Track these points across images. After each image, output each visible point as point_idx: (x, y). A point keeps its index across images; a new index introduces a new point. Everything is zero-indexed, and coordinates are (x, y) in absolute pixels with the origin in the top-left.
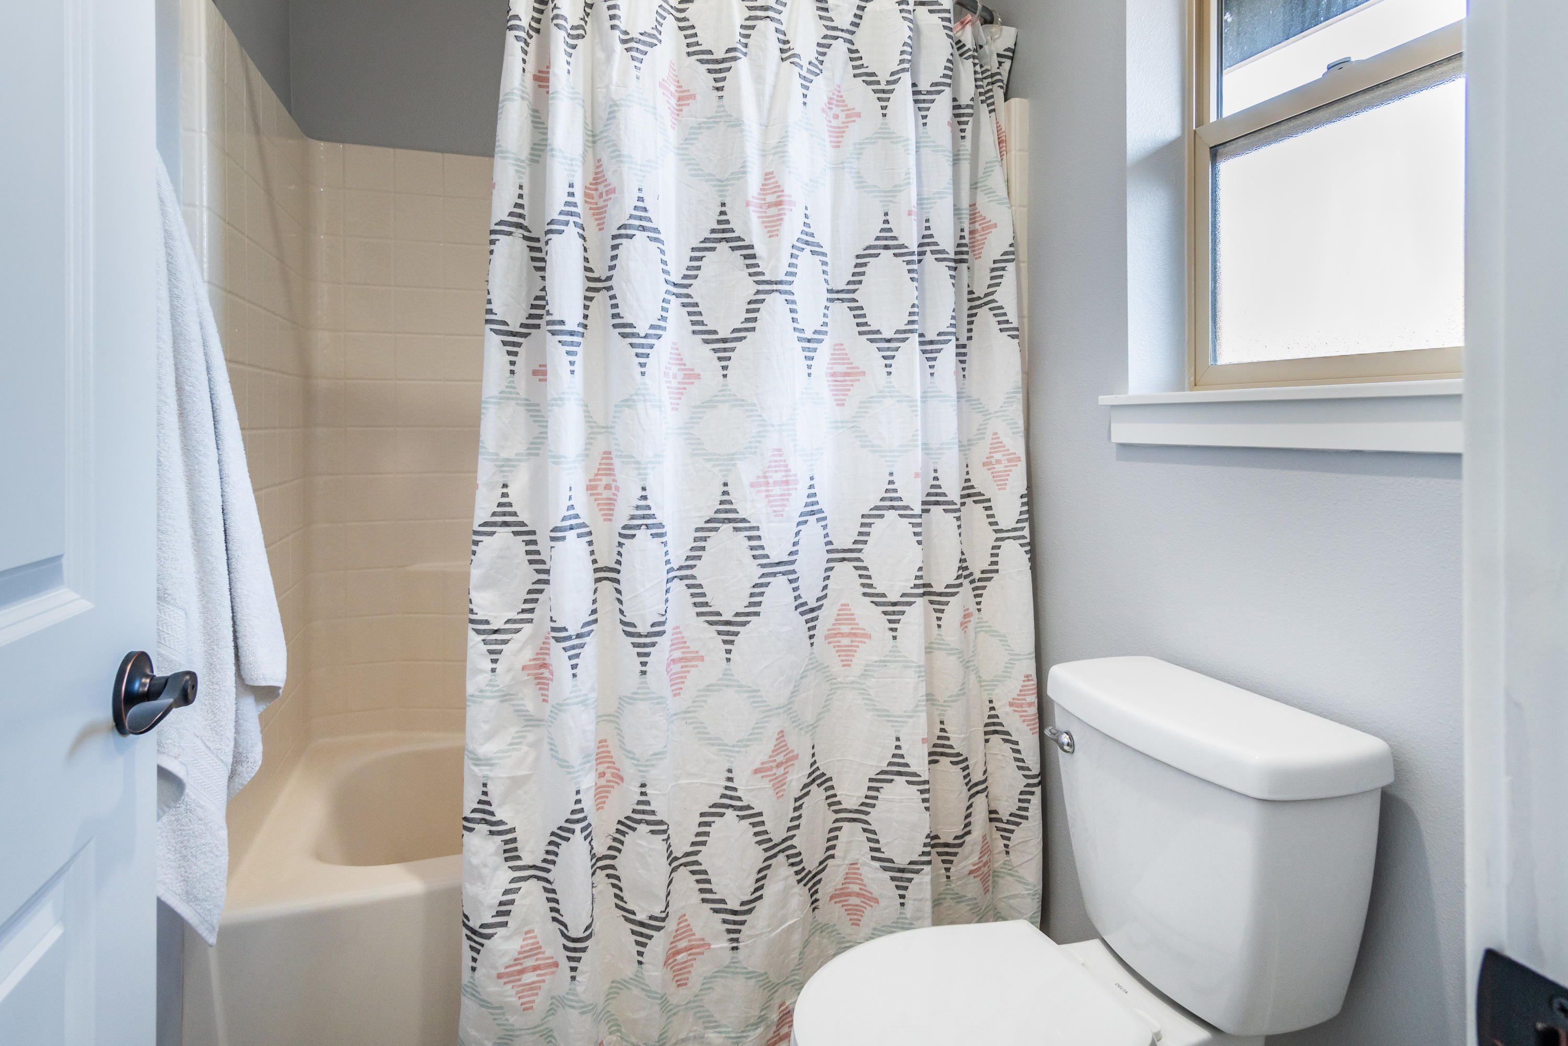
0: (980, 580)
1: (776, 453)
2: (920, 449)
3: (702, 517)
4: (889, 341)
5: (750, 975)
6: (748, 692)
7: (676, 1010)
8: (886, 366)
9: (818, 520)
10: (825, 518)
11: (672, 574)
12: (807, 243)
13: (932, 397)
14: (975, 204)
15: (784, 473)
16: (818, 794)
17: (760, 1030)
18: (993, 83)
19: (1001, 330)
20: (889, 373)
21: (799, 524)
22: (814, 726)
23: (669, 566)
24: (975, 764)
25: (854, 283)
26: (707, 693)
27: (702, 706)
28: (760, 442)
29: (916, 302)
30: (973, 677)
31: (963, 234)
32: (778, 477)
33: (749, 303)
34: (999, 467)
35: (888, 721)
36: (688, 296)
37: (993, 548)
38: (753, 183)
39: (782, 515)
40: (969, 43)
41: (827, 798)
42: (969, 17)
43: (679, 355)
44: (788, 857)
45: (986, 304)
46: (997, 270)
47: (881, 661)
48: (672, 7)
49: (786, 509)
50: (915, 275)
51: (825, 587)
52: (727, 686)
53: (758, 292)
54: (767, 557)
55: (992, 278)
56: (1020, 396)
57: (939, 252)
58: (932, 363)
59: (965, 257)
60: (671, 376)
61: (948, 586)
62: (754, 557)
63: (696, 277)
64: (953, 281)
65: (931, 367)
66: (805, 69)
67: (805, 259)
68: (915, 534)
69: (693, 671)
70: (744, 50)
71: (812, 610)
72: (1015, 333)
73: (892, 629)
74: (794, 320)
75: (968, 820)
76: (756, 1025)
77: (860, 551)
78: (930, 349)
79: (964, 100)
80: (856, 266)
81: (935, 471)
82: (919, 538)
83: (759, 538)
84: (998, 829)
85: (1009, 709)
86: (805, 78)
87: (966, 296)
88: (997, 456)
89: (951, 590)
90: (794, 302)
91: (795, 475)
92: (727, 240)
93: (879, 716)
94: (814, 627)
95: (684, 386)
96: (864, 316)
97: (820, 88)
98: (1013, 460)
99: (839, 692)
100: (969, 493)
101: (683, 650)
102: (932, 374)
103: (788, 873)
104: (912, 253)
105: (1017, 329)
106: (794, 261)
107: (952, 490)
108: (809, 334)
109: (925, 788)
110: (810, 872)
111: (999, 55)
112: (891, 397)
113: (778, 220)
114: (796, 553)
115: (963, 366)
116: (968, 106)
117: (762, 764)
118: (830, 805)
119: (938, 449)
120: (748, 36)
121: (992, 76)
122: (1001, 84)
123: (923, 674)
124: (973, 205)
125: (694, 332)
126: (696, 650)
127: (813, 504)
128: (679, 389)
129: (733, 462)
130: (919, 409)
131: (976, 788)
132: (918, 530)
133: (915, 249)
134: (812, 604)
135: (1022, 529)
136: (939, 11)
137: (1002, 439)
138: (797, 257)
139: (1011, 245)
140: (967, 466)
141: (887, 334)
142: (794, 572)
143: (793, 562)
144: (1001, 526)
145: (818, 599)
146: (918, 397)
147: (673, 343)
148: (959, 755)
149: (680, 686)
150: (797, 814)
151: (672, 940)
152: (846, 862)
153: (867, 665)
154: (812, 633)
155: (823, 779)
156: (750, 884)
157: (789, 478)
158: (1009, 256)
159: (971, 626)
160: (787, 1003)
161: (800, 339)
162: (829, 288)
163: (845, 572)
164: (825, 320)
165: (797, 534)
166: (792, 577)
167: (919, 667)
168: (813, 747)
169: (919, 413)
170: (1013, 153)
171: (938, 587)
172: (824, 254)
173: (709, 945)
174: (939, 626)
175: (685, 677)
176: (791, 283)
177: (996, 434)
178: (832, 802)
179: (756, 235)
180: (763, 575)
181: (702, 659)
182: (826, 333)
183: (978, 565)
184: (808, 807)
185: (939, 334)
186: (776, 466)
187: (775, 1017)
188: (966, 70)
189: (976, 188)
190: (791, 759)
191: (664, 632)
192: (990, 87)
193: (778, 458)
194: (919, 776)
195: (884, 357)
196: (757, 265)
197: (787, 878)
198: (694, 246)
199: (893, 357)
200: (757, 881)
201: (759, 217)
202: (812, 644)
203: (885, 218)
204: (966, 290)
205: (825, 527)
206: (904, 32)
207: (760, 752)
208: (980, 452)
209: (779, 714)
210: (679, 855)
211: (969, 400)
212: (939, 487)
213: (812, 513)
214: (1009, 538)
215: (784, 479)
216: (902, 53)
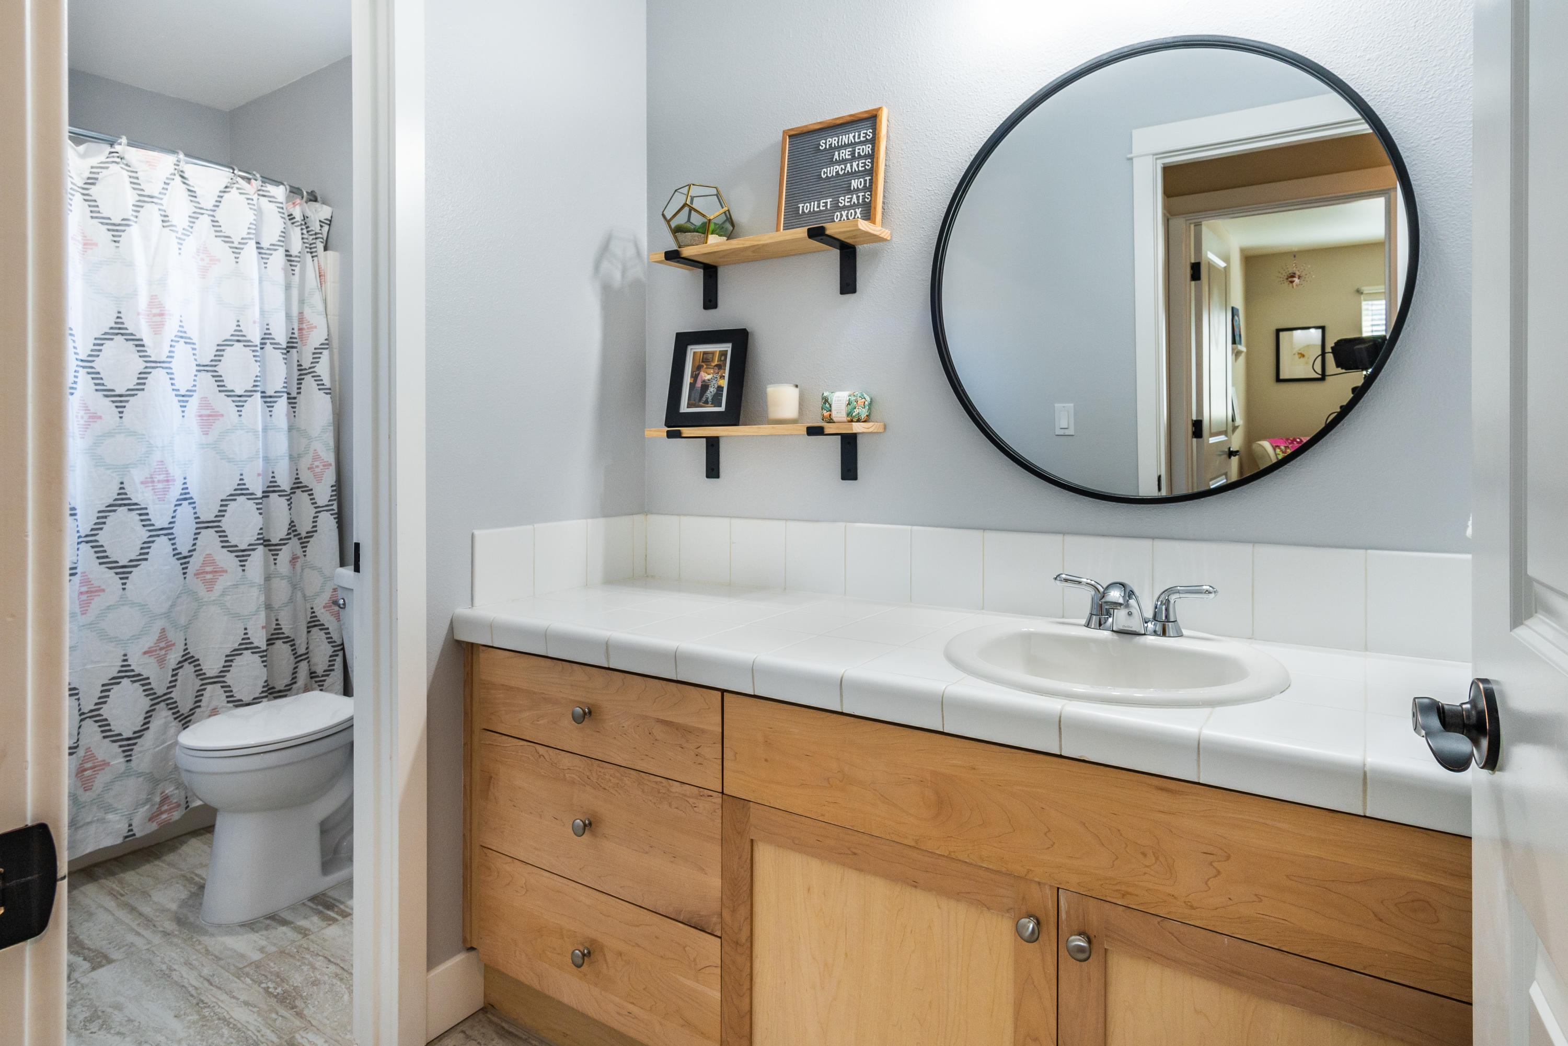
0: (305, 538)
1: (159, 463)
2: (261, 459)
3: (102, 504)
4: (240, 396)
5: (140, 775)
6: (139, 606)
7: (83, 805)
8: (238, 411)
9: (190, 504)
10: (194, 503)
11: (80, 540)
12: (182, 337)
13: (271, 429)
14: (302, 313)
15: (165, 475)
16: (188, 669)
17: (146, 807)
18: (316, 238)
19: (319, 389)
20: (240, 416)
21: (176, 505)
22: (186, 628)
23: (78, 534)
24: (300, 644)
25: (216, 361)
26: (107, 611)
27: (103, 620)
28: (148, 457)
29: (259, 374)
30: (299, 594)
31: (293, 331)
32: (162, 477)
33: (140, 373)
34: (317, 470)
35: (239, 619)
36: (92, 367)
37: (314, 518)
38: (142, 302)
39: (164, 500)
40: (298, 217)
41: (196, 671)
42: (298, 201)
43: (85, 404)
44: (168, 705)
45: (310, 373)
46: (317, 354)
47: (234, 585)
48: (79, 187)
49: (167, 496)
50: (258, 359)
51: (194, 544)
52: (123, 605)
53: (146, 367)
54: (153, 525)
55: (313, 358)
56: (331, 428)
57: (275, 344)
58: (270, 409)
59: (295, 345)
60: (79, 417)
61: (281, 540)
62: (144, 526)
63: (98, 356)
64: (285, 361)
65: (271, 411)
66: (180, 233)
67: (181, 347)
68: (258, 509)
69: (97, 599)
70: (135, 219)
71: (185, 557)
72: (329, 391)
73: (242, 566)
74: (172, 384)
75: (294, 676)
76: (144, 804)
77: (220, 521)
78: (269, 400)
79: (294, 252)
80: (217, 351)
81: (273, 473)
82: (261, 511)
83: (147, 514)
84: (316, 682)
85: (323, 610)
86: (180, 239)
87: (296, 368)
88: (316, 463)
89: (284, 542)
90: (172, 374)
91: (173, 476)
92: (122, 334)
93: (233, 617)
94: (186, 568)
95: (89, 423)
96: (223, 381)
97: (191, 244)
98: (327, 465)
99: (205, 607)
100: (298, 486)
101: (89, 586)
102: (271, 416)
103: (167, 714)
104: (256, 346)
105: (330, 389)
106: (172, 349)
107: (285, 483)
108: (183, 392)
109: (264, 656)
110: (183, 714)
111: (320, 221)
112: (241, 429)
113: (160, 325)
114: (174, 522)
115: (294, 410)
116: (296, 256)
117: (149, 648)
118: (197, 676)
119: (274, 460)
120: (138, 212)
121: (316, 234)
122: (322, 240)
123: (263, 589)
124: (301, 313)
125: (97, 390)
126: (98, 585)
127: (186, 494)
128: (85, 425)
129: (127, 470)
130: (261, 436)
131: (299, 658)
132: (259, 506)
133: (258, 343)
134: (185, 553)
135: (332, 505)
136: (275, 202)
137: (319, 453)
138: (174, 346)
139: (326, 340)
140: (297, 470)
141: (238, 392)
142: (172, 534)
143: (172, 528)
144: (319, 504)
145: (190, 551)
146: (260, 429)
147: (81, 397)
148: (288, 637)
149: (86, 608)
150: (174, 679)
151: (81, 762)
152: (209, 709)
153: (224, 589)
154: (185, 571)
155: (193, 660)
156: (140, 720)
157: (169, 478)
158: (327, 344)
159: (298, 565)
160: (167, 792)
161: (176, 395)
162: (198, 363)
163: (209, 536)
164: (195, 383)
165: (175, 511)
166: (170, 537)
167: (260, 585)
168: (186, 640)
169: (261, 439)
170: (329, 284)
171: (275, 541)
172: (194, 344)
173: (109, 763)
174: (275, 564)
175: (90, 603)
176: (170, 362)
177: (315, 450)
178: (199, 673)
179: (145, 333)
180: (150, 536)
181: (103, 590)
182: (195, 391)
183: (304, 527)
184: (182, 675)
185: (275, 392)
186: (159, 471)
187: (157, 799)
188: (296, 235)
189: (303, 303)
190: (170, 646)
191: (76, 573)
192: (314, 241)
193: (161, 467)
194: (260, 648)
195: (237, 406)
196: (145, 351)
197: (166, 717)
198: (97, 337)
199: (243, 406)
200: (146, 718)
201: (147, 322)
202: (185, 578)
203: (237, 324)
204: (296, 363)
205: (194, 508)
206: (251, 216)
207: (148, 642)
208: (305, 462)
209: (161, 618)
210: (86, 711)
211: (298, 430)
212: (276, 482)
213: (185, 499)
214: (323, 511)
215: (166, 479)
216: (249, 228)
